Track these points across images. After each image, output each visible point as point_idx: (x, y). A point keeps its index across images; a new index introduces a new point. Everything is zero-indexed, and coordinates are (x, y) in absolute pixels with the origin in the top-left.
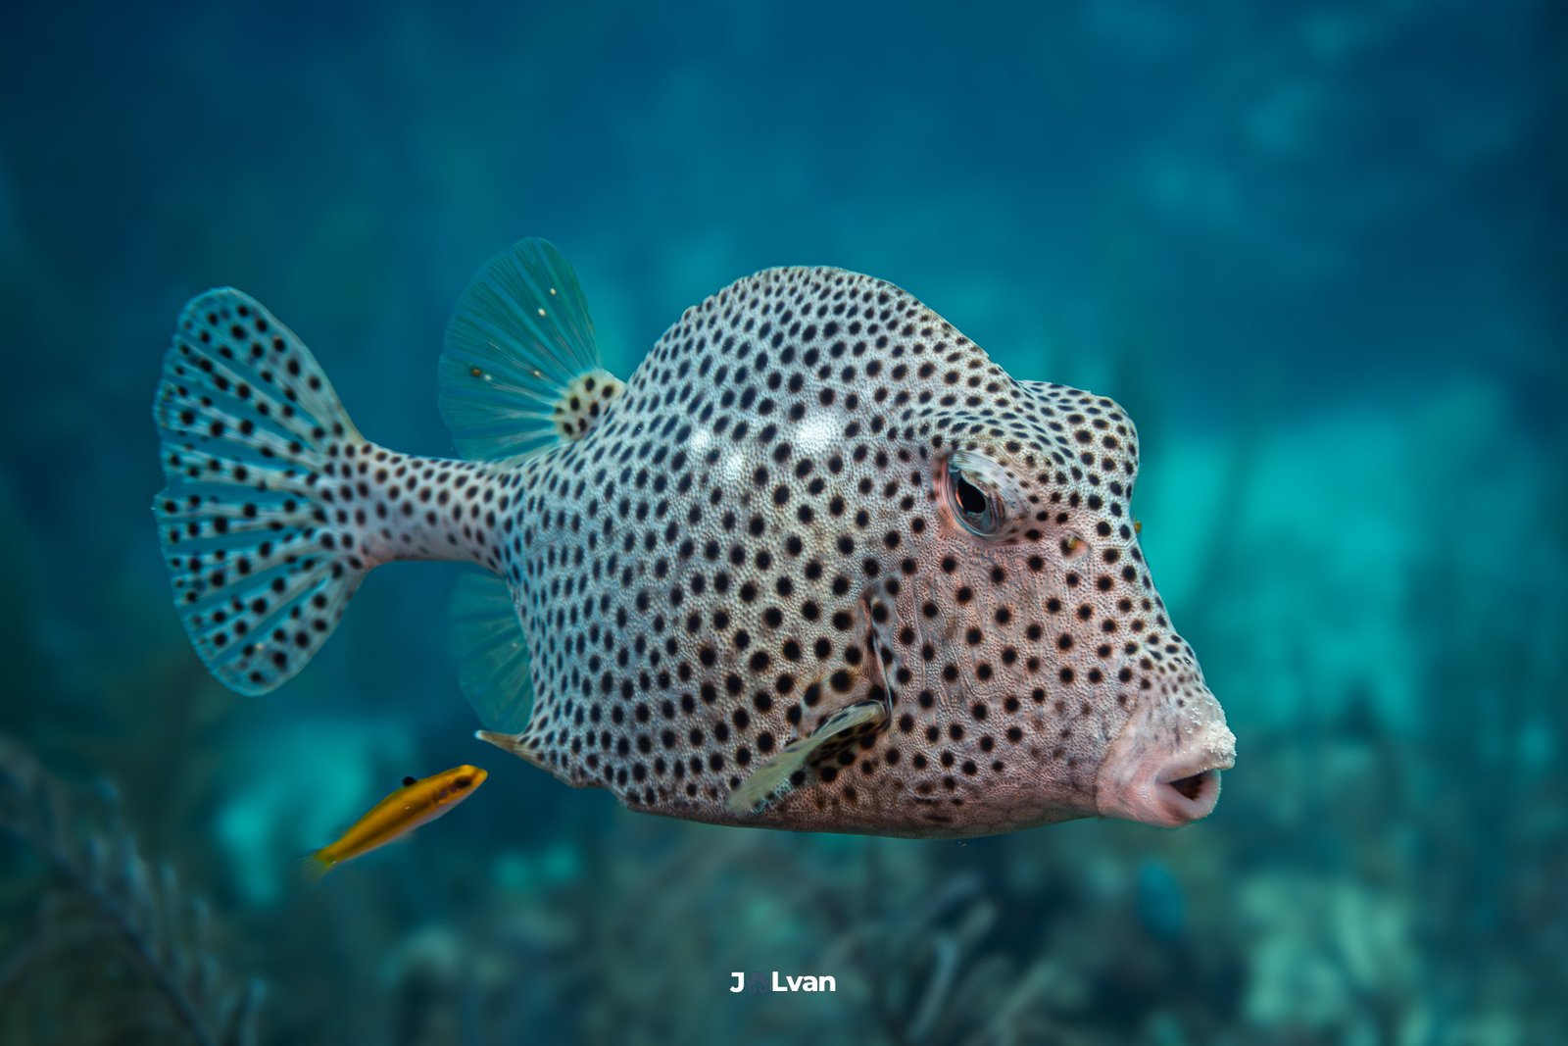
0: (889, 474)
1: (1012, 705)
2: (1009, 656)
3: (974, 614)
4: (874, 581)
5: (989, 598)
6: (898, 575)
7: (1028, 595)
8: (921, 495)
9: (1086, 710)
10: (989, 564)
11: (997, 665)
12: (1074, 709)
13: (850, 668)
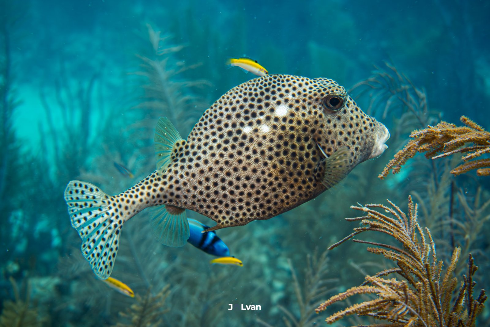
0: (308, 110)
1: (354, 143)
2: (349, 133)
3: (339, 129)
4: (315, 134)
5: (339, 124)
6: (320, 129)
7: (346, 119)
8: (318, 110)
9: (367, 136)
10: (337, 117)
11: (348, 137)
12: (365, 137)
13: (315, 156)
